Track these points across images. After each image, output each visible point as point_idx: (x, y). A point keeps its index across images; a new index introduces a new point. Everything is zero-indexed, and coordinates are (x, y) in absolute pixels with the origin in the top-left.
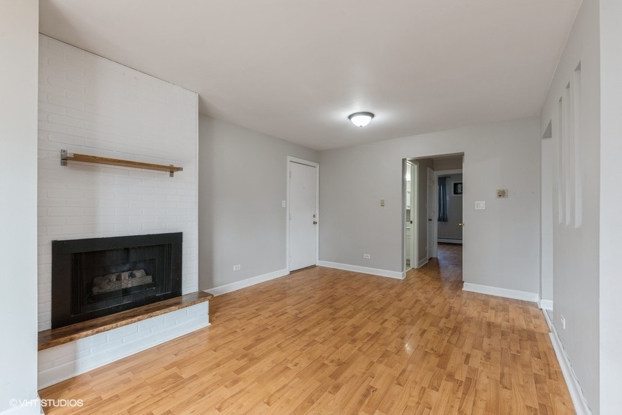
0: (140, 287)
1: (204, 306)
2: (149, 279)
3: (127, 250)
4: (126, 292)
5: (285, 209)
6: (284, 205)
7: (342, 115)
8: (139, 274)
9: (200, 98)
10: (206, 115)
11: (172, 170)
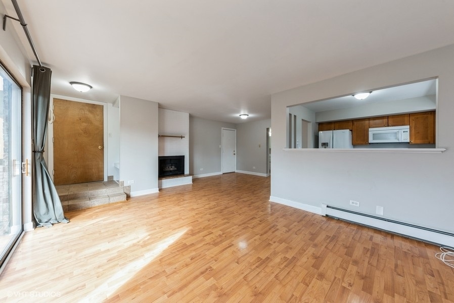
0: (174, 171)
1: (191, 178)
2: (176, 169)
3: (171, 160)
4: (171, 171)
5: (221, 148)
6: (220, 147)
7: (237, 115)
8: (173, 167)
9: (190, 114)
10: (191, 117)
11: (182, 137)
